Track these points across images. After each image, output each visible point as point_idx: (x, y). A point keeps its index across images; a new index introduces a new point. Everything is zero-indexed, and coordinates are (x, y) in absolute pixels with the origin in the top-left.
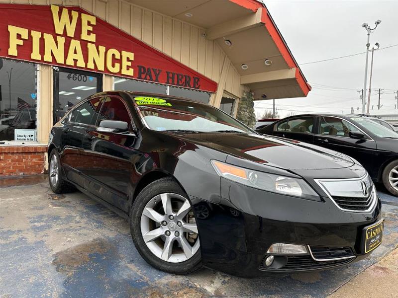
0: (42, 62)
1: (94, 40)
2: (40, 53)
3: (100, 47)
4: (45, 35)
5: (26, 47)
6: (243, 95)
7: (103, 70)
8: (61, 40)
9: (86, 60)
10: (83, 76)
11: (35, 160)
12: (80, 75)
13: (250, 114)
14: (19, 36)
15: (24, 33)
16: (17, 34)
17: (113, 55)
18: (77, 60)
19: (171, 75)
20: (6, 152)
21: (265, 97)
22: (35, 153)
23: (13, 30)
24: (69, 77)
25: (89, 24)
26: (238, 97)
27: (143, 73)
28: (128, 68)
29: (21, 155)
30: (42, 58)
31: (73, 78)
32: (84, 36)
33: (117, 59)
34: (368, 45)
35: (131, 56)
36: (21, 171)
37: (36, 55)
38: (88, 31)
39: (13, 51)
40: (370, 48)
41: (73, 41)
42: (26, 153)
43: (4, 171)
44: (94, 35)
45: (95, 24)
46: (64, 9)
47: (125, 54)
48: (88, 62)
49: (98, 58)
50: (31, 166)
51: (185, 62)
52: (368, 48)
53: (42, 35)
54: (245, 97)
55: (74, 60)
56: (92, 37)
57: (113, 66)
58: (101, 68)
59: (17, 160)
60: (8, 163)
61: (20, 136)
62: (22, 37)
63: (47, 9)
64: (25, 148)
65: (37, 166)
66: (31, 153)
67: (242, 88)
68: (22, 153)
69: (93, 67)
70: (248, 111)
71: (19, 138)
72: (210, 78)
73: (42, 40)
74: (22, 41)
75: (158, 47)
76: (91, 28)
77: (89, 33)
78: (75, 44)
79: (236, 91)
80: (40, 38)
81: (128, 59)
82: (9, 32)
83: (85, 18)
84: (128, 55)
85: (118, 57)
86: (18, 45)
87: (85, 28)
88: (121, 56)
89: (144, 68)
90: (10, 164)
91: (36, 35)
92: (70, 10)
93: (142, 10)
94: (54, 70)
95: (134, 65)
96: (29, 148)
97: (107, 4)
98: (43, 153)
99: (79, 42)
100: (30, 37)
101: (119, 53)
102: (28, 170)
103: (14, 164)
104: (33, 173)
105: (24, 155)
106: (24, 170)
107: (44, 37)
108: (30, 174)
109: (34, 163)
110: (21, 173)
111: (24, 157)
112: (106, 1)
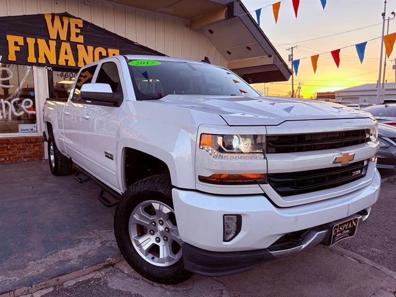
0: (38, 64)
1: (83, 42)
2: (35, 57)
3: (88, 47)
4: (39, 40)
5: (23, 52)
8: (53, 44)
9: (76, 59)
10: (74, 74)
11: (37, 148)
12: (72, 72)
14: (16, 44)
15: (20, 40)
16: (15, 42)
17: (100, 53)
18: (68, 60)
20: (11, 142)
22: (36, 142)
23: (11, 39)
24: (62, 75)
25: (77, 26)
29: (24, 144)
30: (37, 60)
31: (66, 75)
32: (73, 38)
35: (117, 52)
36: (25, 157)
37: (31, 58)
38: (76, 33)
39: (12, 57)
43: (12, 157)
44: (82, 36)
45: (82, 26)
46: (56, 16)
47: (111, 51)
48: (78, 61)
49: (87, 57)
50: (33, 154)
53: (36, 41)
55: (65, 60)
56: (81, 39)
59: (21, 149)
60: (14, 151)
61: (23, 130)
62: (19, 44)
64: (27, 138)
65: (39, 153)
66: (33, 143)
68: (25, 142)
69: (83, 65)
74: (19, 47)
76: (79, 31)
77: (77, 35)
78: (66, 46)
80: (35, 44)
82: (7, 41)
83: (73, 22)
84: (114, 52)
85: (104, 54)
86: (15, 51)
87: (74, 31)
88: (107, 54)
90: (16, 152)
91: (31, 41)
92: (61, 17)
94: (48, 70)
97: (92, 7)
98: (43, 142)
99: (69, 44)
100: (26, 43)
101: (105, 51)
102: (31, 157)
103: (19, 152)
104: (35, 159)
105: (27, 144)
106: (28, 157)
107: (38, 42)
108: (33, 160)
109: (36, 151)
110: (26, 160)
111: (27, 146)
112: (91, 4)
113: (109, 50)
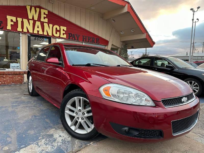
0: (23, 32)
1: (47, 22)
2: (22, 28)
3: (50, 25)
4: (24, 19)
5: (15, 25)
6: (122, 46)
7: (51, 35)
8: (31, 22)
9: (43, 31)
10: (42, 38)
11: (19, 78)
12: (40, 38)
13: (125, 56)
14: (12, 21)
15: (14, 19)
16: (11, 20)
17: (56, 28)
18: (39, 31)
19: (85, 37)
20: (6, 74)
21: (133, 48)
22: (19, 74)
23: (9, 18)
24: (35, 39)
25: (44, 14)
26: (119, 48)
27: (71, 37)
28: (63, 34)
30: (23, 30)
31: (37, 39)
32: (42, 20)
33: (58, 30)
34: (193, 20)
35: (65, 28)
36: (13, 82)
37: (19, 29)
38: (44, 17)
39: (9, 27)
40: (194, 21)
41: (37, 22)
42: (15, 74)
43: (5, 82)
44: (47, 19)
45: (47, 14)
46: (32, 7)
47: (62, 28)
48: (44, 32)
49: (49, 30)
50: (17, 80)
51: (92, 31)
52: (193, 21)
53: (22, 20)
54: (123, 47)
55: (37, 31)
56: (46, 20)
57: (56, 33)
58: (50, 34)
62: (13, 21)
63: (25, 7)
64: (14, 72)
65: (20, 80)
66: (17, 74)
67: (122, 43)
68: (13, 74)
69: (46, 34)
70: (124, 54)
71: (12, 67)
72: (105, 38)
73: (22, 22)
74: (13, 23)
75: (78, 23)
76: (45, 16)
77: (44, 18)
78: (38, 23)
79: (118, 45)
80: (21, 21)
81: (63, 30)
82: (7, 19)
83: (43, 11)
84: (63, 28)
85: (58, 29)
86: (11, 25)
87: (43, 15)
88: (60, 29)
89: (71, 34)
90: (8, 79)
91: (20, 20)
92: (35, 7)
93: (70, 6)
94: (28, 36)
95: (66, 32)
96: (16, 72)
97: (53, 4)
98: (23, 74)
99: (40, 22)
100: (17, 21)
101: (59, 27)
102: (16, 82)
103: (10, 79)
104: (18, 83)
105: (14, 75)
106: (15, 82)
107: (23, 21)
108: (17, 84)
109: (19, 79)
110: (13, 84)
111: (14, 76)
112: (53, 2)
113: (61, 27)
